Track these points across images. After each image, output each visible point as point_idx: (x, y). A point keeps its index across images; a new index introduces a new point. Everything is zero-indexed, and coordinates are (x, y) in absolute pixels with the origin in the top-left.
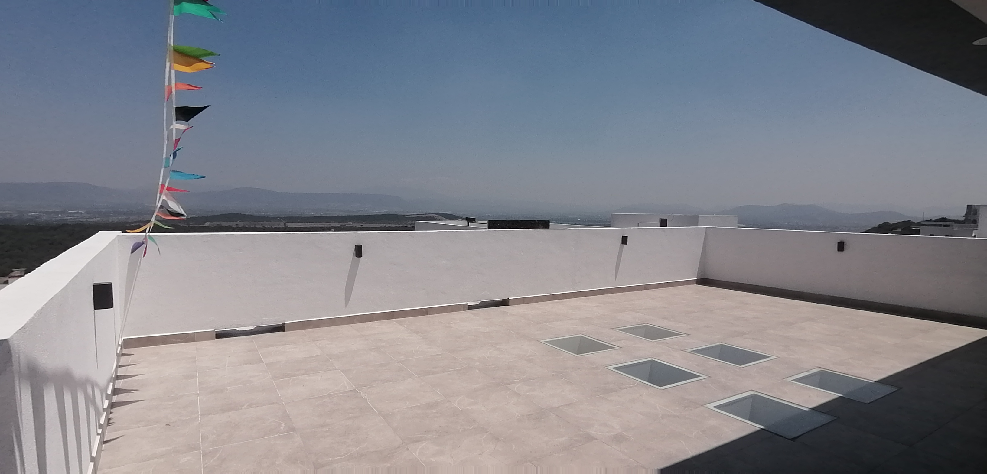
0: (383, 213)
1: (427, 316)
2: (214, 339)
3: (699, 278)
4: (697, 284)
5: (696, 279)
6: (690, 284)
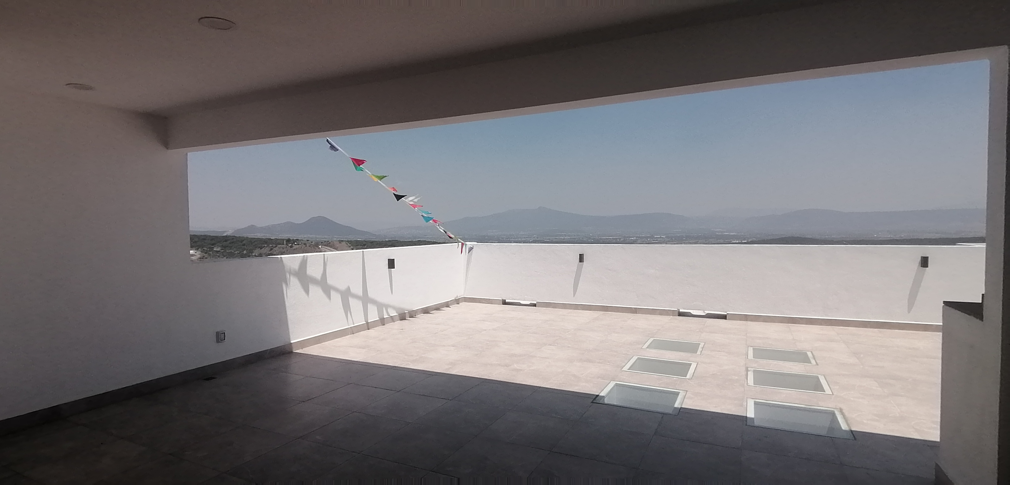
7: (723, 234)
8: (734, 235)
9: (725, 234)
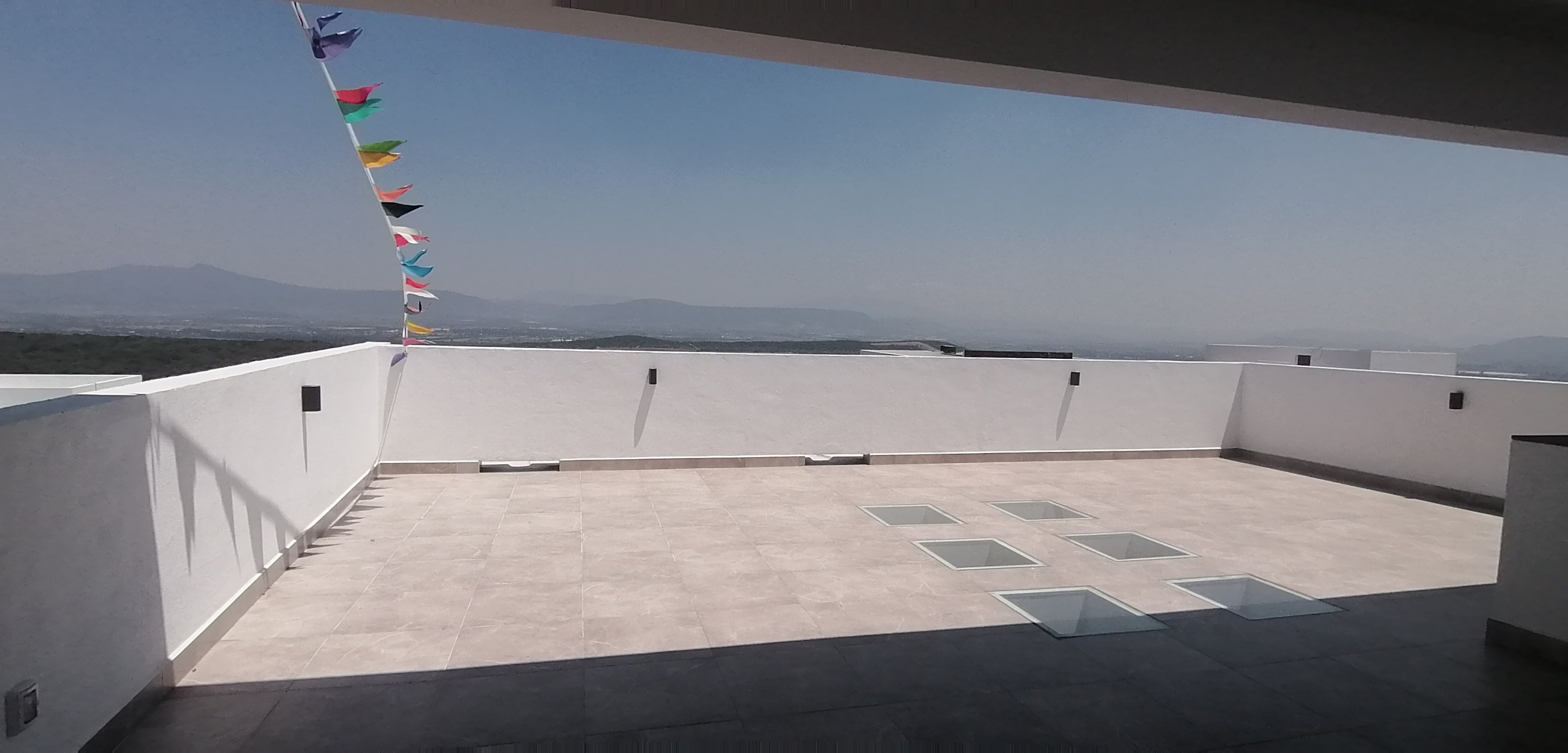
0: (838, 338)
1: (745, 468)
2: (478, 473)
3: (1225, 448)
4: (1220, 457)
5: (1220, 448)
6: (1208, 456)
7: (538, 329)
8: (554, 330)
9: (542, 328)
